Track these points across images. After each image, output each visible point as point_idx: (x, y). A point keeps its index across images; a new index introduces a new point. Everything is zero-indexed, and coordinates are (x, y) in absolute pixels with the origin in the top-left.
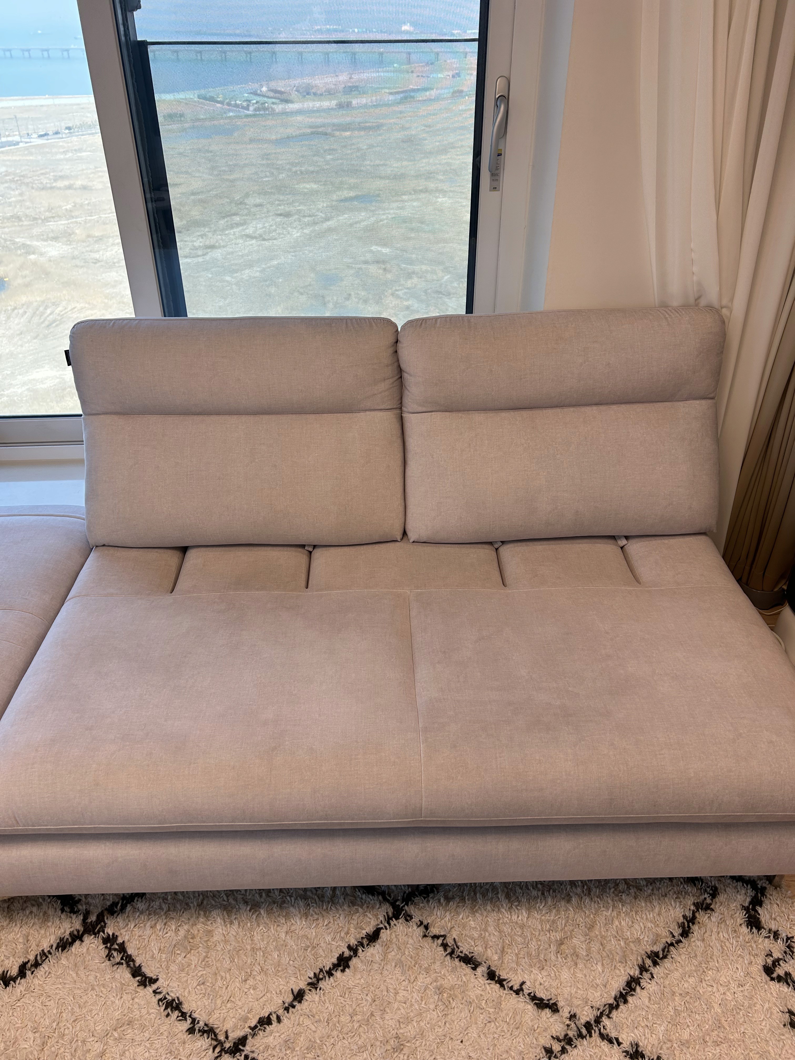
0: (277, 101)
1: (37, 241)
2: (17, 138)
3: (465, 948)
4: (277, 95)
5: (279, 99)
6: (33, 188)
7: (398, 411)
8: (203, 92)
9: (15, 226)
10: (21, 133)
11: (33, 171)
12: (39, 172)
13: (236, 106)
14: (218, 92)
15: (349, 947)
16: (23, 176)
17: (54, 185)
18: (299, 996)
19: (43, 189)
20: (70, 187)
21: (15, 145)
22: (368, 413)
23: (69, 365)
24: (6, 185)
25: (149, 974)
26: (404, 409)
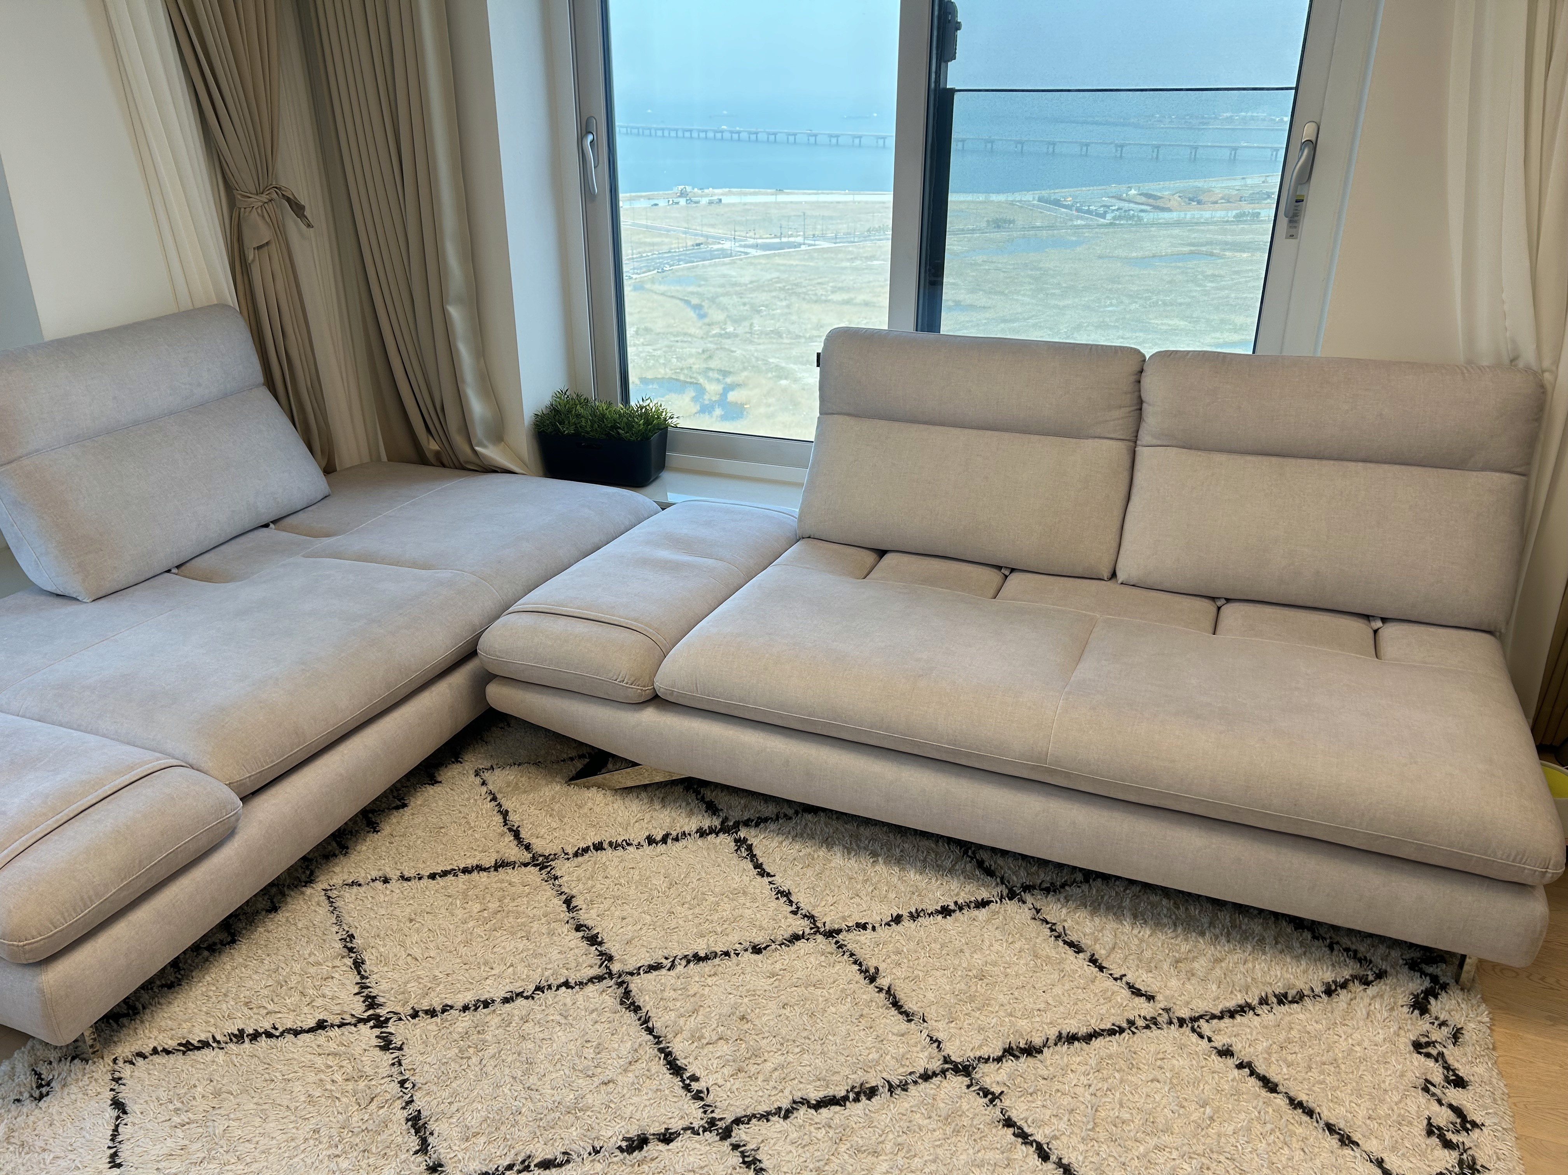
0: (1148, 208)
1: (795, 363)
2: (800, 240)
3: (1073, 937)
4: (1151, 201)
5: (1150, 205)
6: (804, 299)
7: (1131, 444)
8: (1045, 193)
9: (773, 343)
10: (807, 234)
11: (810, 280)
12: (816, 282)
13: (1089, 212)
14: (1066, 195)
15: (956, 903)
16: (797, 285)
17: (830, 298)
18: (898, 919)
19: (816, 302)
20: (847, 302)
21: (795, 247)
22: (1097, 440)
23: (818, 365)
24: (774, 294)
25: (768, 870)
26: (1138, 442)
